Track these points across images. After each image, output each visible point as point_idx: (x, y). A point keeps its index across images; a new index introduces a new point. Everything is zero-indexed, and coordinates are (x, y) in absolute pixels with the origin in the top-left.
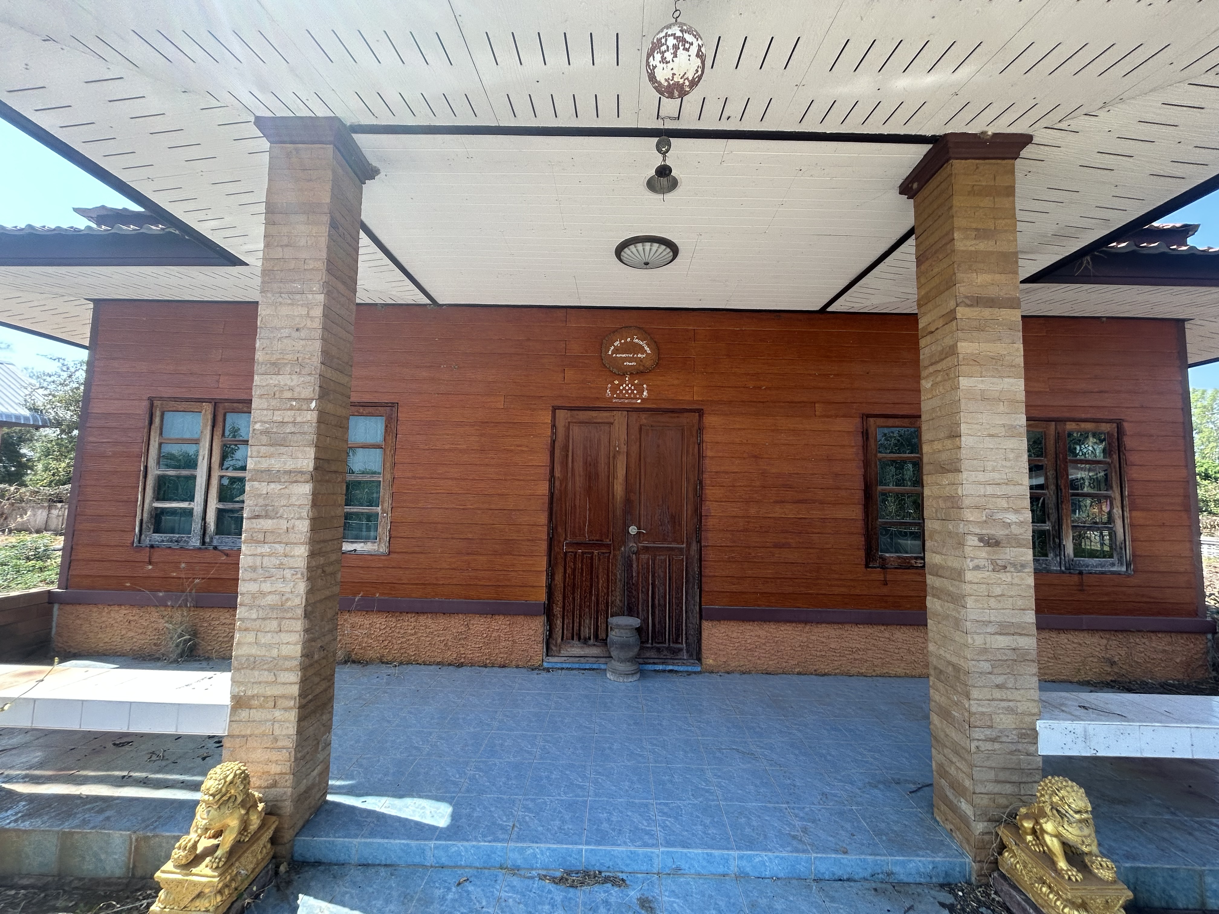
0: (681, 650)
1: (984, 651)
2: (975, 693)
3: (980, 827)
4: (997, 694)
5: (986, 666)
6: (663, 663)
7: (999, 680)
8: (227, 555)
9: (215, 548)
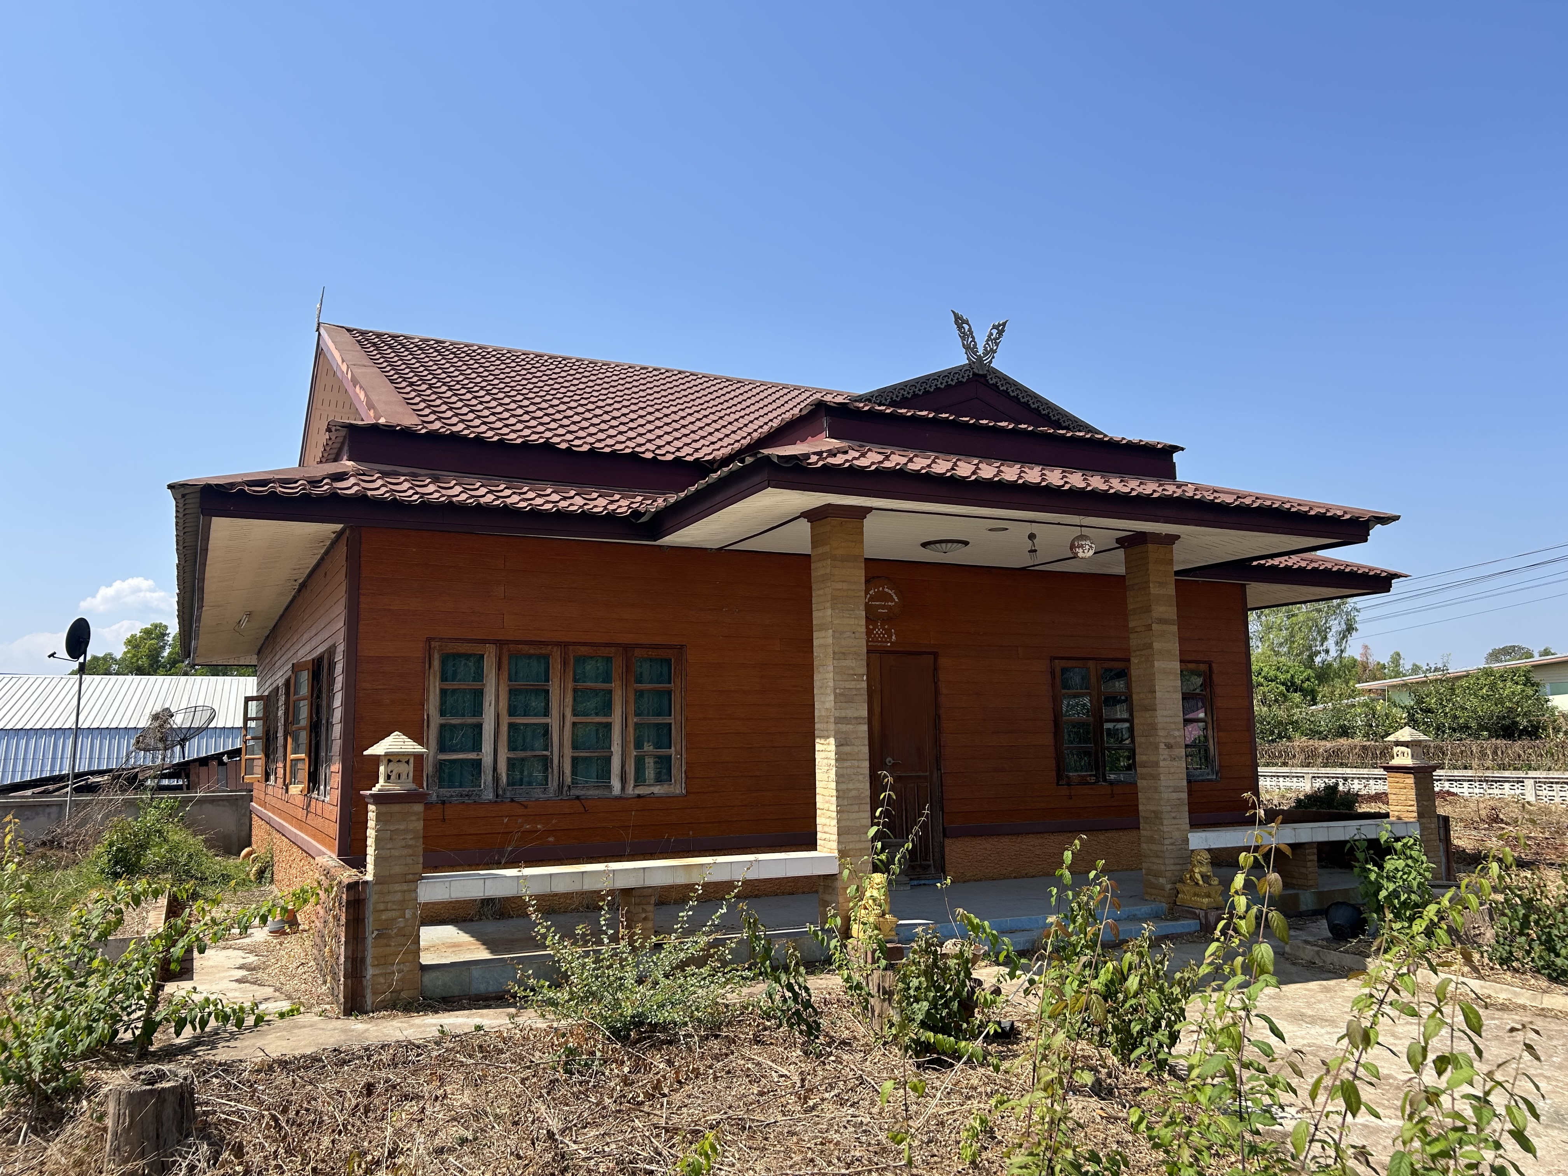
0: (929, 866)
1: (1168, 800)
2: (1165, 822)
3: (1169, 886)
4: (1174, 822)
5: (1169, 808)
7: (1174, 815)
8: (526, 807)
9: (512, 801)
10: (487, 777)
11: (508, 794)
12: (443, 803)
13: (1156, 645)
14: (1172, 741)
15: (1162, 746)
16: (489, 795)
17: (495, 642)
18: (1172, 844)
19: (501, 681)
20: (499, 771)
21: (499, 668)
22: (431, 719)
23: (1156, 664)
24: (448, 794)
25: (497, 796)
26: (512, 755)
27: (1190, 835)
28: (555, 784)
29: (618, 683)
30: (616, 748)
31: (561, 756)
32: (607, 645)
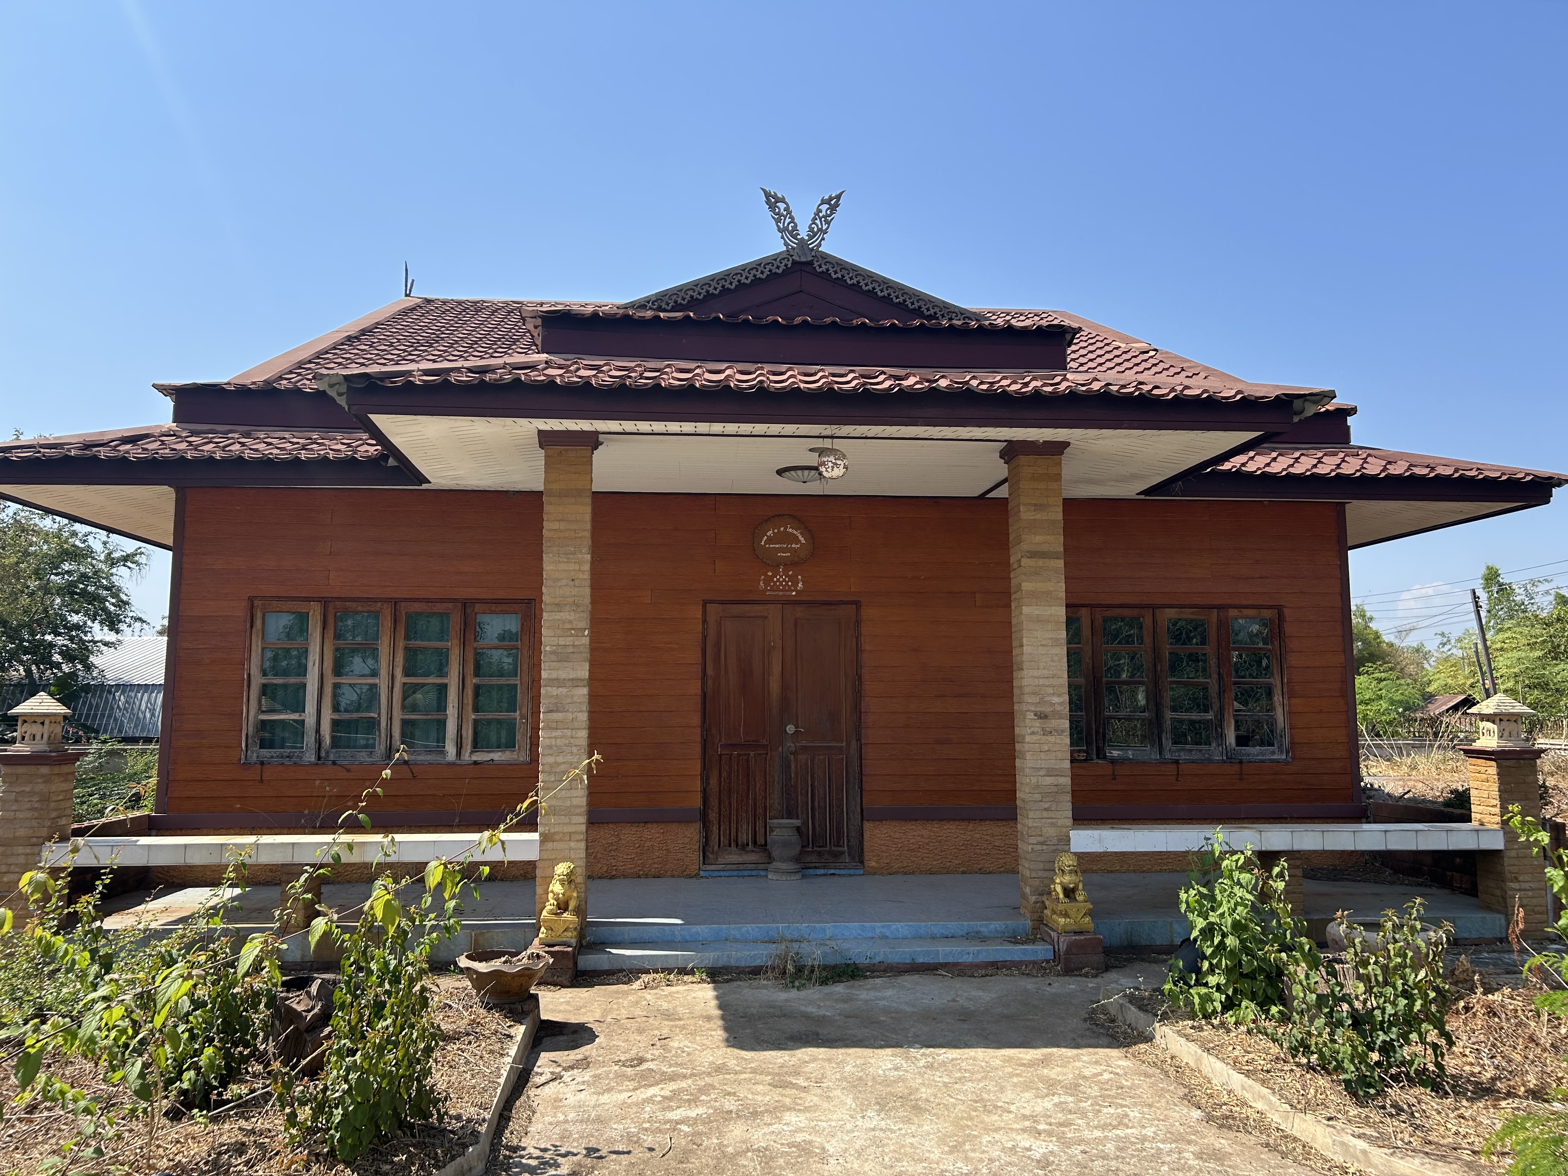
0: (843, 853)
1: (1037, 786)
2: (1031, 815)
3: (1033, 898)
4: (1045, 814)
5: (1038, 797)
6: (824, 868)
7: (1047, 805)
8: (348, 771)
9: (334, 763)
10: (310, 739)
11: (332, 757)
12: (262, 763)
13: (1026, 586)
14: (1047, 709)
15: (1031, 715)
16: (310, 757)
17: (318, 600)
18: (1042, 844)
19: (326, 640)
20: (322, 733)
21: (324, 627)
22: (252, 678)
23: (1026, 610)
24: (268, 755)
25: (319, 758)
26: (336, 717)
27: (1072, 833)
28: (383, 747)
29: (456, 642)
30: (452, 712)
31: (390, 719)
32: (442, 601)
